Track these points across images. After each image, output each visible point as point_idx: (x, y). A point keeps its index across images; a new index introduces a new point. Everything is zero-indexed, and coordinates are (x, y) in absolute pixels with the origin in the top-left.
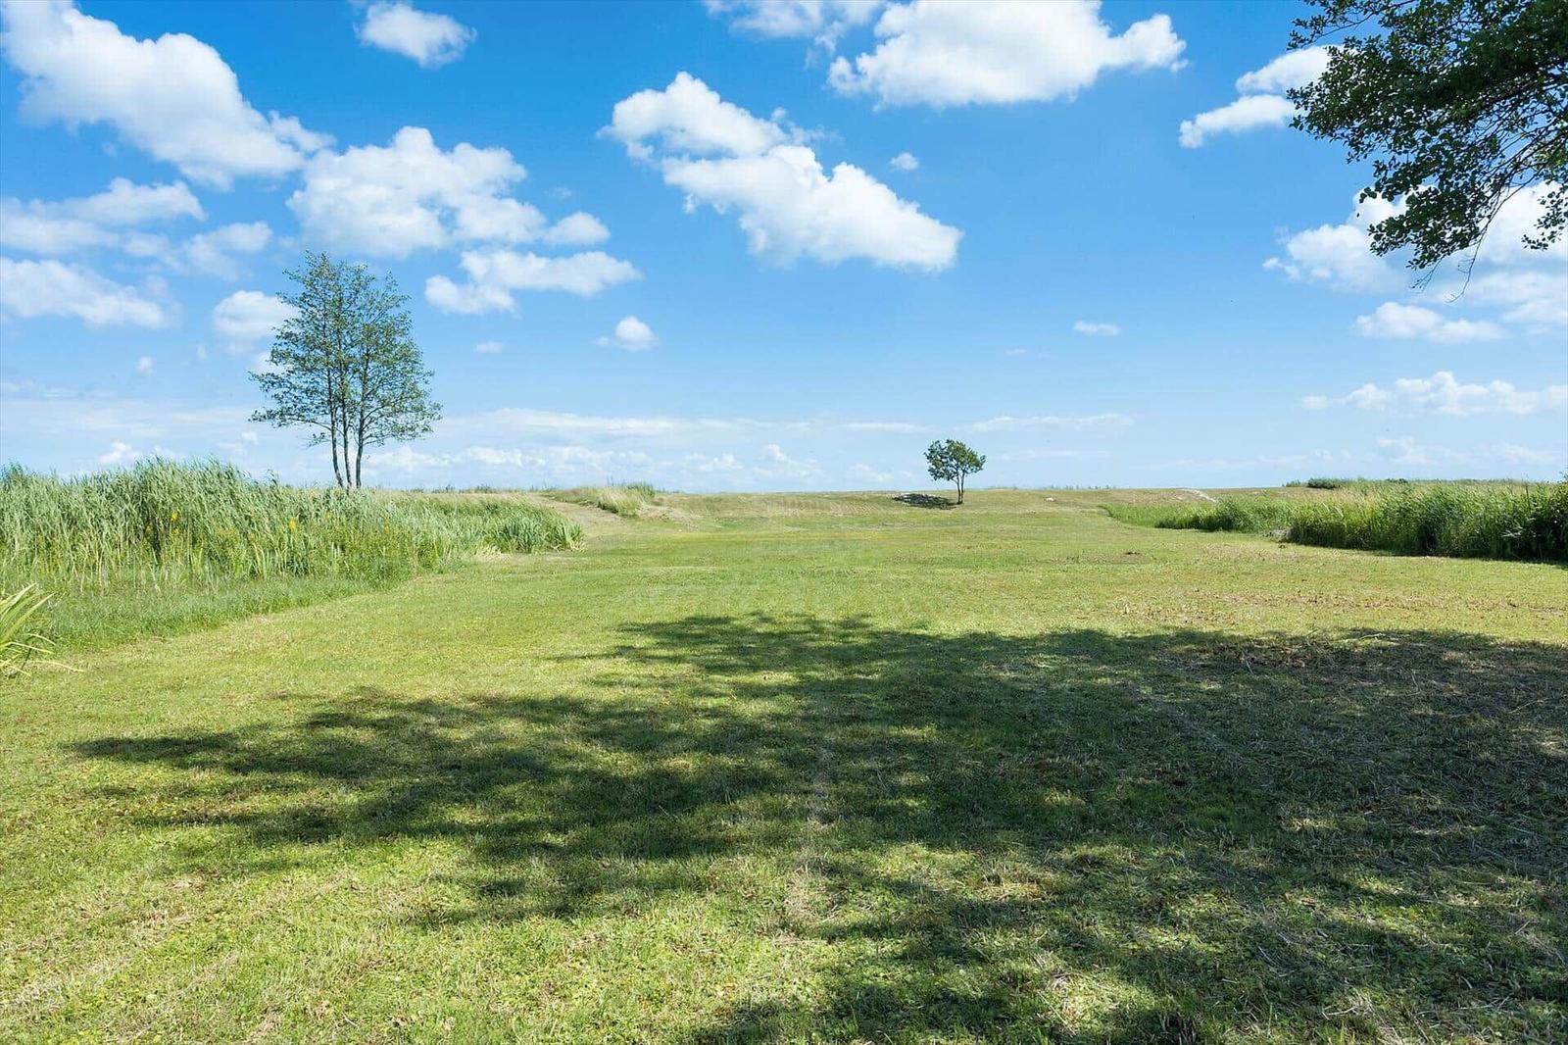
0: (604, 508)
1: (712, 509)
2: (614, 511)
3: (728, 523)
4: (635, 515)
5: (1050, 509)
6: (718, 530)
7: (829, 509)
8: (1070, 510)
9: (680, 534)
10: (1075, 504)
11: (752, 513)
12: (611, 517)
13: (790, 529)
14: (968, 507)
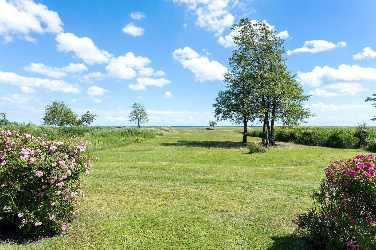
0: (165, 130)
1: (179, 130)
2: (166, 131)
3: (181, 132)
4: (169, 131)
5: (227, 130)
6: (180, 133)
7: (195, 130)
8: (229, 130)
9: (175, 134)
10: (231, 130)
11: (185, 131)
12: (166, 132)
13: (190, 133)
14: (215, 130)
